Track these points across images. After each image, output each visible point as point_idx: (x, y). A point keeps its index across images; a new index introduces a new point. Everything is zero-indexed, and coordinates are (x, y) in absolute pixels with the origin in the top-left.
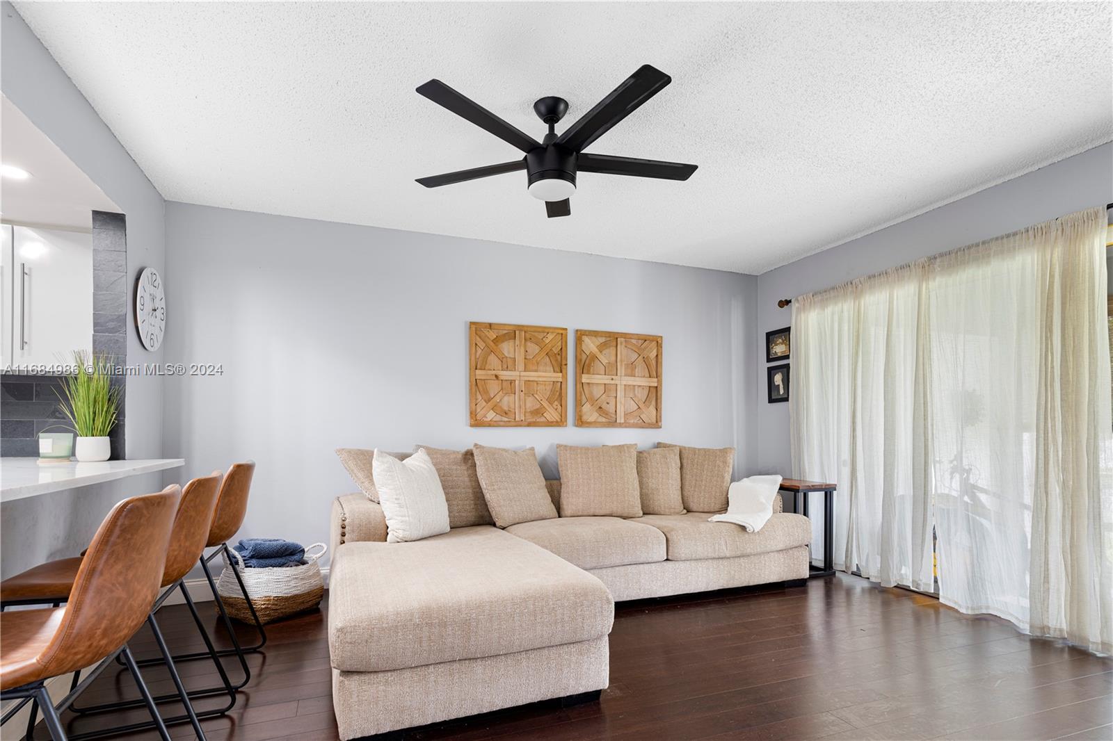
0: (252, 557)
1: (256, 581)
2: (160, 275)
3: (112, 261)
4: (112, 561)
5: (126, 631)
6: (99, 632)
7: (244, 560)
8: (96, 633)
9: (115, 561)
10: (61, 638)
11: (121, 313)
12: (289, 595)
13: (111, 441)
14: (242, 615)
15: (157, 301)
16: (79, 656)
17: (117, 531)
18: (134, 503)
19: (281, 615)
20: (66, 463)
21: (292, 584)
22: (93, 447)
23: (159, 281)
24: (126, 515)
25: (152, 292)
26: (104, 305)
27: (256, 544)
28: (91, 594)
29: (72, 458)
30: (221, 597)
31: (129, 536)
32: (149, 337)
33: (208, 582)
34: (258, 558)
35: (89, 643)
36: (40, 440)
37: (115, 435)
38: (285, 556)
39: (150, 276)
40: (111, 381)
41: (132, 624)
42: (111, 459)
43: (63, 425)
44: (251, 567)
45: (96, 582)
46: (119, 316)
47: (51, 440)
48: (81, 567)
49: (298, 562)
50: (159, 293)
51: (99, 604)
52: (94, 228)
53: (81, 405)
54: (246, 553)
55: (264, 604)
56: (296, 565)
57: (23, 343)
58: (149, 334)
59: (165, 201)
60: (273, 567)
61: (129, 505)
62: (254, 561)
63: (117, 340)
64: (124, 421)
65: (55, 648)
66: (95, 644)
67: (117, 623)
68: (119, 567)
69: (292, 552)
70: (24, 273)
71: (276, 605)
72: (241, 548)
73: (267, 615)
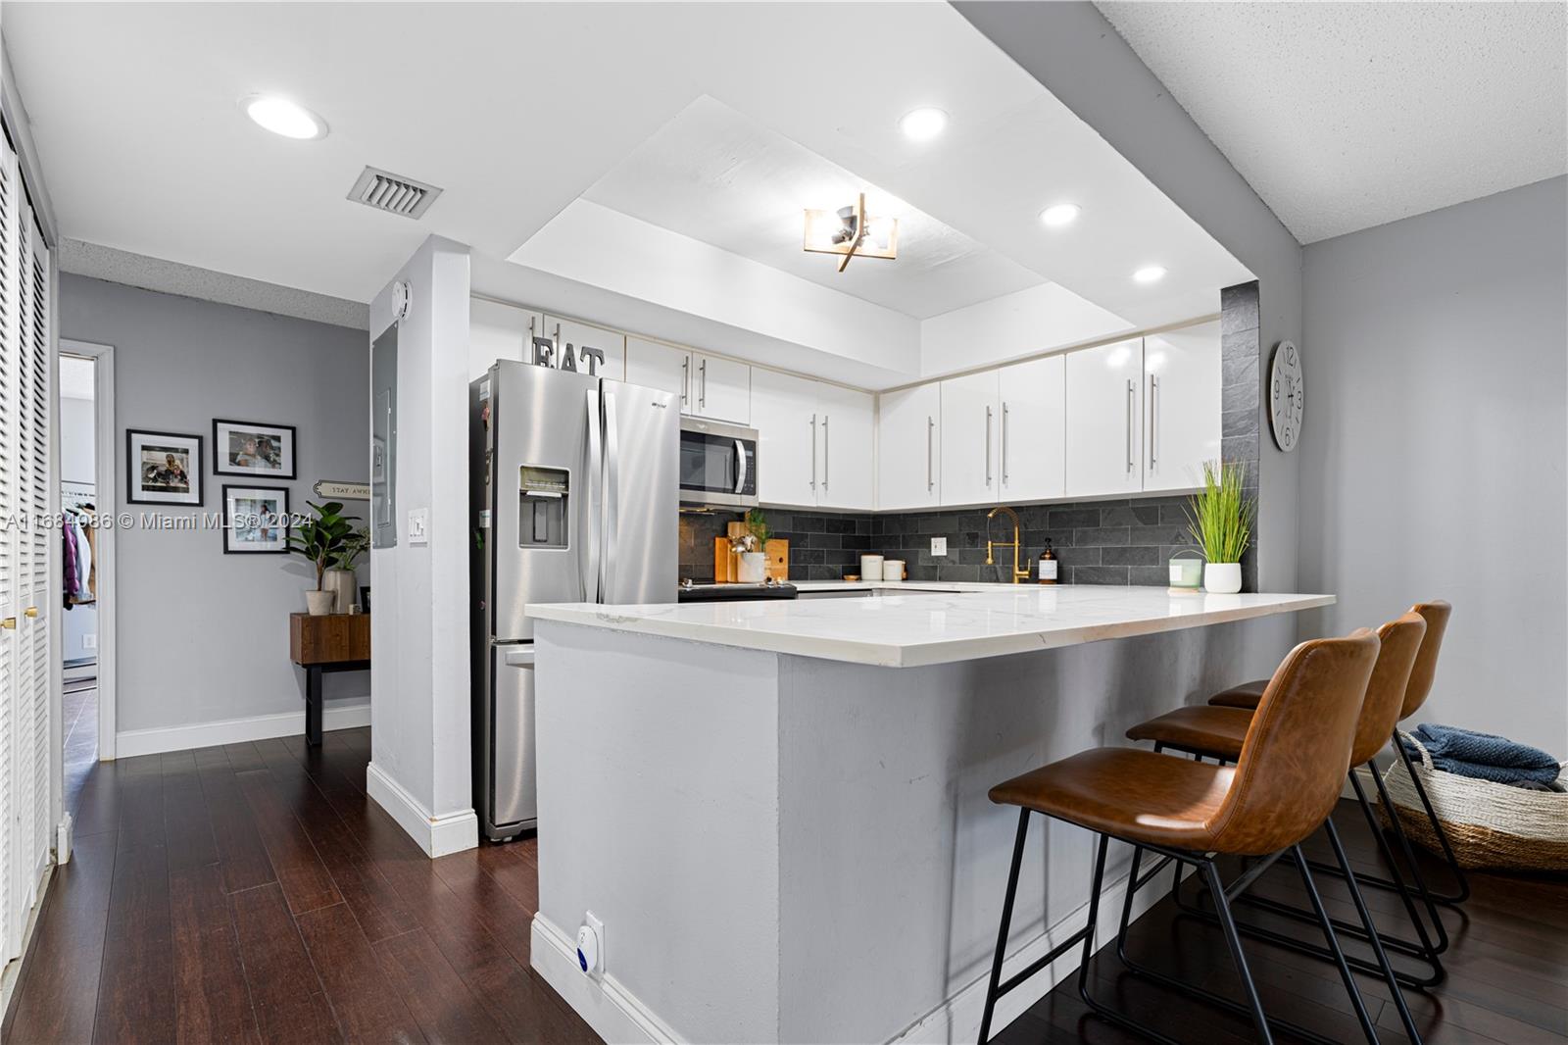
0: (1447, 755)
1: (1456, 795)
2: (1297, 348)
3: (1243, 344)
4: (1289, 725)
5: (1304, 826)
6: (1273, 816)
7: (1432, 757)
8: (1268, 817)
9: (1293, 726)
10: (1231, 808)
11: (1253, 407)
12: (1526, 837)
13: (1242, 569)
14: (1430, 842)
15: (1294, 383)
16: (1250, 840)
17: (1296, 686)
18: (1319, 649)
19: (1507, 865)
20: (1195, 594)
21: (1534, 818)
22: (1224, 575)
23: (1296, 356)
24: (1308, 665)
25: (1287, 373)
26: (1233, 401)
27: (1456, 737)
28: (1263, 764)
29: (1200, 589)
30: (1394, 804)
31: (1310, 694)
32: (1284, 435)
33: (1372, 775)
34: (1459, 760)
35: (1260, 827)
36: (1171, 567)
37: (1246, 561)
38: (1514, 767)
39: (1285, 350)
40: (1242, 494)
41: (1313, 819)
42: (1242, 591)
43: (1193, 550)
44: (1445, 770)
45: (1271, 749)
46: (1250, 412)
47: (1181, 567)
48: (1252, 724)
49: (1546, 784)
50: (1296, 373)
51: (1273, 779)
52: (1223, 310)
53: (1210, 527)
54: (1437, 747)
55: (1473, 837)
56: (1541, 790)
57: (1153, 461)
58: (1285, 429)
59: (1303, 247)
60: (1491, 780)
61: (1313, 651)
62: (1450, 763)
63: (1248, 442)
64: (1256, 543)
65: (1225, 820)
66: (1267, 830)
67: (1294, 811)
68: (1297, 735)
69: (1531, 764)
70: (1153, 385)
71: (1499, 846)
72: (1423, 734)
73: (1479, 857)
